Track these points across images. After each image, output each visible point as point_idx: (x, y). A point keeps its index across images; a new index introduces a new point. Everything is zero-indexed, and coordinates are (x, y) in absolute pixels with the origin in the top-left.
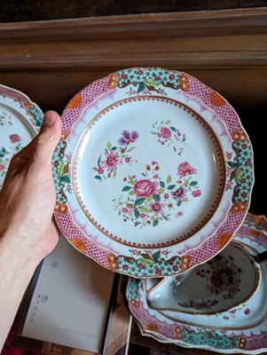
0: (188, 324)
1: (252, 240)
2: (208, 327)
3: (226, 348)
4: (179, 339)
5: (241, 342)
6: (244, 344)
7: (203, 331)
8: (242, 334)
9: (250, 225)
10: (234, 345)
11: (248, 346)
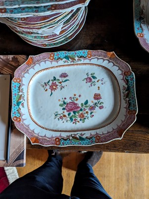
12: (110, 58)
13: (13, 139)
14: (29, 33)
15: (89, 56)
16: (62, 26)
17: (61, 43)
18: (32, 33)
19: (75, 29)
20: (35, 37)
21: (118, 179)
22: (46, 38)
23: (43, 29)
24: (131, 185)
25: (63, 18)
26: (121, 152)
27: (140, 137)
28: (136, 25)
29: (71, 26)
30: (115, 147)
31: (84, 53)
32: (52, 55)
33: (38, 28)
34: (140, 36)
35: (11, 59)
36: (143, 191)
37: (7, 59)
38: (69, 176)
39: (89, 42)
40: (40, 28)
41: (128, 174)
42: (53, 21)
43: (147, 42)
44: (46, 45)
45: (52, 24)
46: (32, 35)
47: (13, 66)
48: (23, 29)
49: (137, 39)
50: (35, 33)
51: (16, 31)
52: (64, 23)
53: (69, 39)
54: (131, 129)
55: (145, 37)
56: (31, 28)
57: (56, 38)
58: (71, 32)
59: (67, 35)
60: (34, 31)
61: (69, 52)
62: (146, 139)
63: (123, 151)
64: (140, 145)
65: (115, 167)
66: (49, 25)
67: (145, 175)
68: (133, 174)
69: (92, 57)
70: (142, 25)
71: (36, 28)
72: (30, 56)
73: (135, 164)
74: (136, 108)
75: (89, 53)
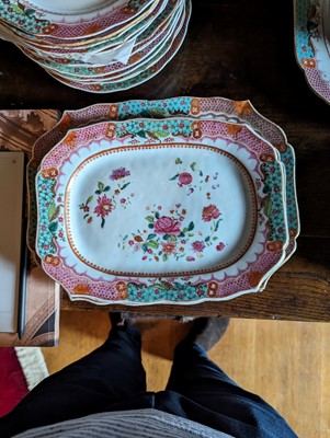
0: (136, 275)
1: (229, 141)
2: (165, 275)
3: (190, 299)
4: (122, 298)
5: (210, 289)
6: (214, 290)
7: (158, 281)
8: (213, 278)
9: (227, 119)
10: (201, 294)
11: (220, 291)
12: (241, 115)
13: (32, 288)
14: (63, 61)
15: (195, 110)
16: (133, 45)
17: (134, 82)
18: (69, 61)
19: (163, 50)
20: (77, 70)
21: (262, 378)
22: (98, 72)
23: (93, 53)
24: (292, 391)
25: (136, 27)
26: (263, 318)
27: (305, 287)
28: (300, 41)
29: (153, 44)
30: (250, 308)
31: (183, 103)
32: (114, 109)
33: (81, 51)
34: (308, 65)
35: (25, 119)
36: (317, 405)
37: (18, 119)
38: (157, 371)
39: (196, 79)
40: (87, 50)
41: (286, 368)
42: (114, 34)
43: (323, 78)
44: (101, 88)
45: (112, 42)
46: (70, 65)
47: (30, 132)
48: (49, 53)
49: (302, 73)
50: (76, 62)
51: (35, 57)
52: (139, 39)
53: (151, 73)
54: (286, 270)
55: (320, 67)
56: (67, 52)
57: (122, 72)
58: (155, 58)
59: (147, 64)
60: (74, 56)
61: (151, 102)
62: (319, 290)
63: (267, 317)
64: (305, 303)
65: (256, 352)
66: (106, 44)
67: (323, 371)
68: (296, 369)
69: (201, 113)
70: (313, 40)
71: (78, 51)
72: (65, 112)
73: (302, 348)
74: (296, 224)
75: (195, 103)
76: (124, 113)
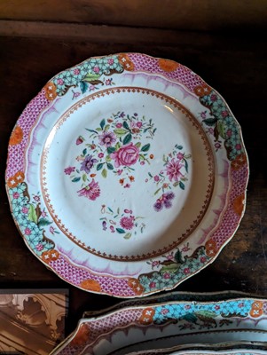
35: (21, 307)
37: (12, 307)
47: (27, 326)
69: (263, 316)
72: (82, 322)
76: (162, 317)
